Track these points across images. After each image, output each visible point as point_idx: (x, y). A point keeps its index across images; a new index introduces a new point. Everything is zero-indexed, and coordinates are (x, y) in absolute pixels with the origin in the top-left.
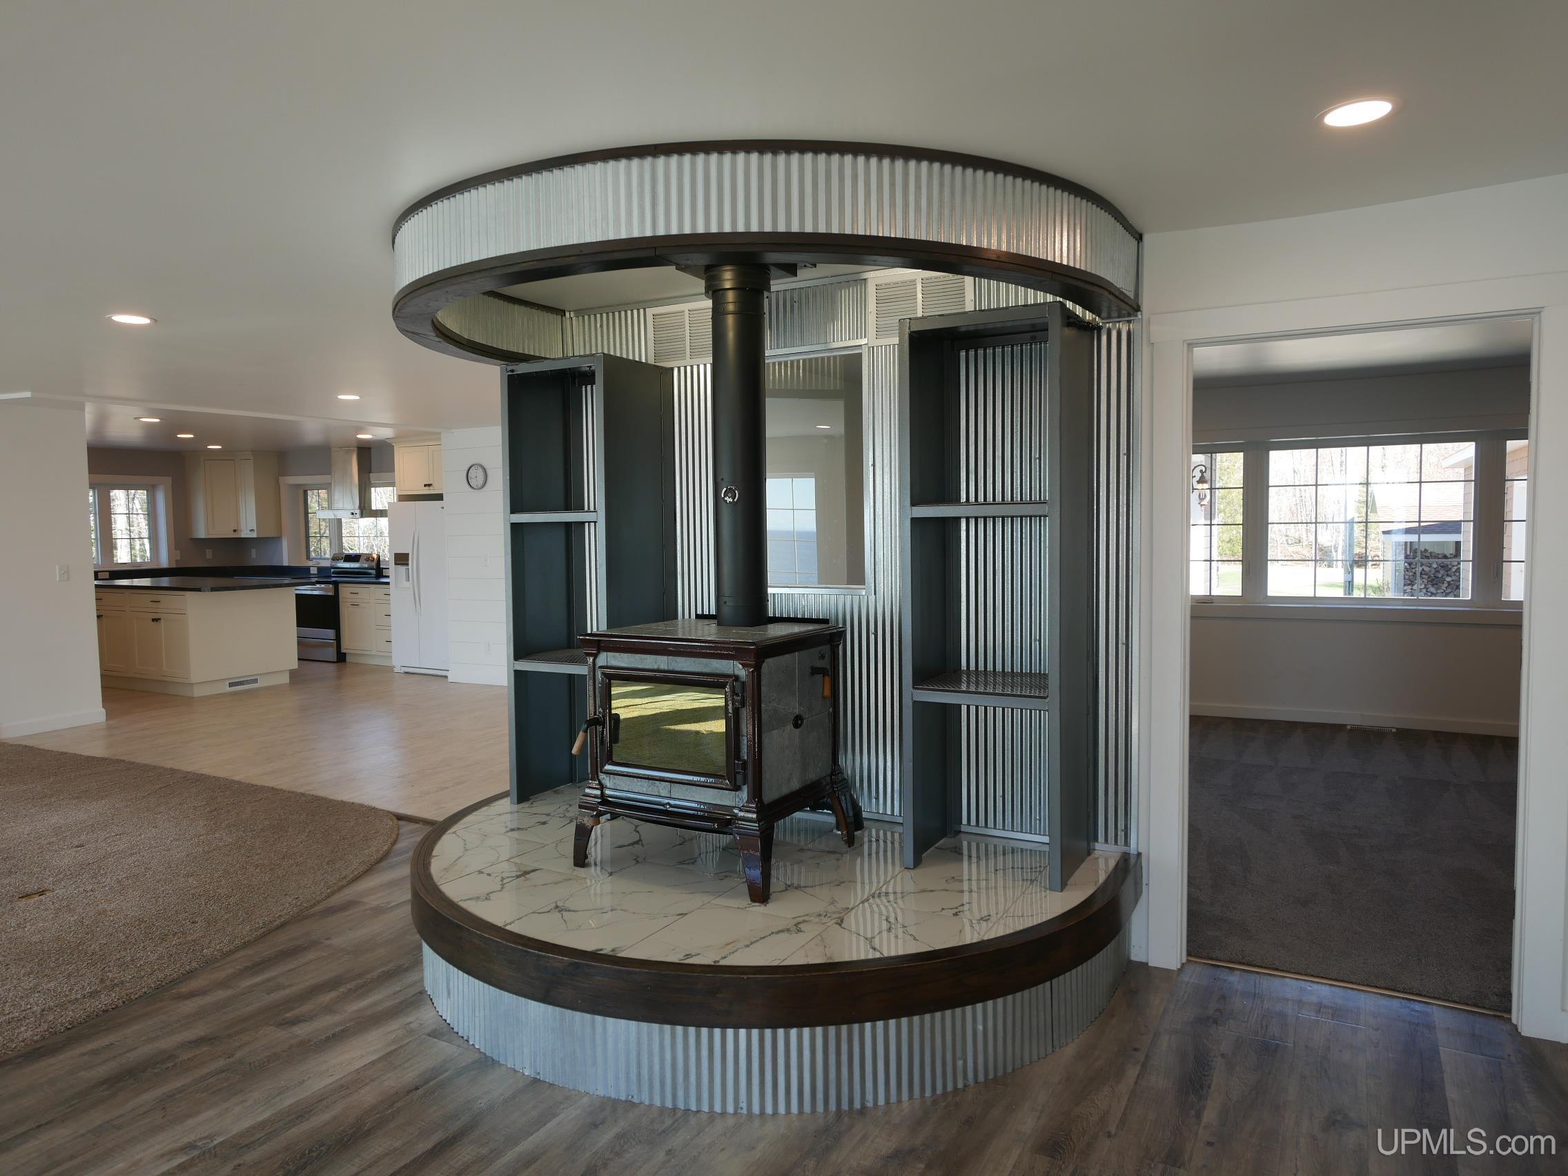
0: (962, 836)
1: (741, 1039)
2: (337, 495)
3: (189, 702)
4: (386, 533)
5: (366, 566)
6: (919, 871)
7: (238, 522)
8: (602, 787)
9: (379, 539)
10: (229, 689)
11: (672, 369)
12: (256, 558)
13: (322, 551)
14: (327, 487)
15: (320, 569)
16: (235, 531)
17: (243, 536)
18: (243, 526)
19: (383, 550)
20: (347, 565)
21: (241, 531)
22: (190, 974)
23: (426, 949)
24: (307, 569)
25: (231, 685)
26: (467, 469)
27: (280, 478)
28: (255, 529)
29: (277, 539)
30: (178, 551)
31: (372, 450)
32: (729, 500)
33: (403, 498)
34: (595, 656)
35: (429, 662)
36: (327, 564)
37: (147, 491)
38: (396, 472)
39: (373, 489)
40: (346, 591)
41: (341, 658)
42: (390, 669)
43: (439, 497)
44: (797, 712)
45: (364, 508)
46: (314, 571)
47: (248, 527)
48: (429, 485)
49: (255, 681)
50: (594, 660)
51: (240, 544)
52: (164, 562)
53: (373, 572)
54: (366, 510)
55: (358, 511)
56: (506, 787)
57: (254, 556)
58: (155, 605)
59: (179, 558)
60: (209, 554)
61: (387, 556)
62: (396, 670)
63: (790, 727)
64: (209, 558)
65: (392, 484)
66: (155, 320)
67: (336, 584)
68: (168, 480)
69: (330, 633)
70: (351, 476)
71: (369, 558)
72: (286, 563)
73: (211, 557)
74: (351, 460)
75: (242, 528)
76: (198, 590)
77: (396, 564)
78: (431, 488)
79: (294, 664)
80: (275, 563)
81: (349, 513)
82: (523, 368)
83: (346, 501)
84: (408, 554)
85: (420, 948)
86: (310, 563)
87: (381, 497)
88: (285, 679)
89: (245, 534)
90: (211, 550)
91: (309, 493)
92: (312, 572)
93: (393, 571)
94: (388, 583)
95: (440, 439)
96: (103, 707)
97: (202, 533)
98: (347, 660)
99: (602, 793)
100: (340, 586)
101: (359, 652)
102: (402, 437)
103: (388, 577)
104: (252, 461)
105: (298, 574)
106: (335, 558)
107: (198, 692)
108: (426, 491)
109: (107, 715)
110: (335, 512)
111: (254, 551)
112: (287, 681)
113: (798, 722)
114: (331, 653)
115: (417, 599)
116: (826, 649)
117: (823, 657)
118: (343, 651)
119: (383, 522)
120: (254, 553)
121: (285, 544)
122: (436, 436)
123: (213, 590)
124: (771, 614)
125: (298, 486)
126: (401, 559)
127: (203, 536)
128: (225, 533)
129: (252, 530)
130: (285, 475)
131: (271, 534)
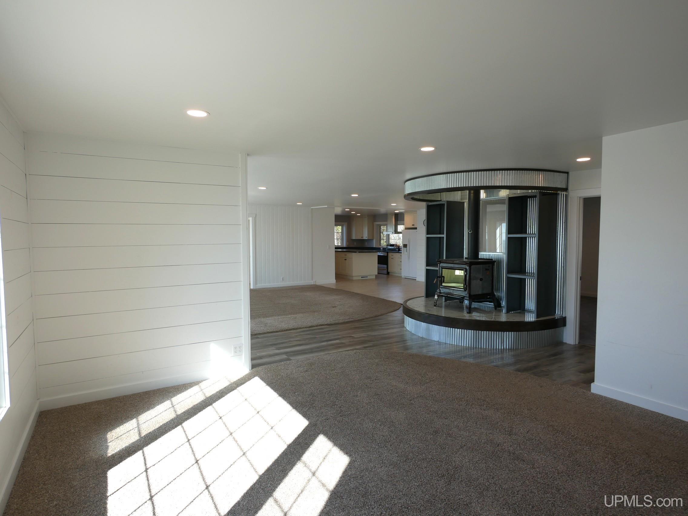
0: (525, 311)
1: (458, 331)
2: (389, 228)
3: (352, 281)
4: (402, 239)
5: (395, 248)
6: (507, 314)
8: (440, 290)
9: (399, 240)
10: (361, 278)
11: (464, 202)
12: (367, 245)
13: (383, 243)
14: (386, 225)
15: (383, 248)
16: (362, 237)
17: (364, 239)
18: (364, 236)
19: (400, 243)
20: (390, 247)
22: (363, 319)
23: (405, 316)
24: (380, 248)
25: (362, 277)
26: (423, 221)
27: (374, 223)
29: (373, 240)
30: (348, 243)
31: (399, 215)
32: (470, 233)
33: (406, 229)
34: (440, 264)
35: (411, 275)
36: (385, 247)
37: (342, 226)
38: (405, 221)
39: (398, 226)
40: (390, 255)
41: (388, 273)
42: (401, 277)
43: (416, 228)
44: (481, 278)
45: (396, 231)
46: (382, 249)
47: (365, 237)
48: (413, 225)
49: (367, 277)
50: (439, 265)
51: (362, 241)
52: (345, 246)
53: (397, 250)
54: (396, 232)
55: (394, 232)
56: (424, 295)
58: (345, 256)
60: (355, 243)
61: (401, 245)
62: (402, 277)
63: (479, 280)
64: (355, 245)
65: (403, 224)
66: (359, 195)
67: (387, 252)
68: (347, 223)
69: (385, 266)
70: (393, 223)
71: (396, 245)
72: (374, 247)
74: (393, 218)
76: (356, 252)
77: (404, 247)
79: (377, 274)
80: (372, 247)
81: (392, 232)
82: (430, 204)
83: (391, 229)
84: (407, 244)
85: (404, 316)
86: (381, 247)
87: (401, 228)
88: (374, 277)
89: (365, 238)
91: (382, 227)
93: (403, 249)
94: (401, 253)
95: (417, 212)
96: (335, 279)
97: (354, 238)
98: (390, 274)
99: (440, 291)
100: (389, 253)
101: (392, 272)
102: (407, 212)
103: (401, 251)
104: (368, 218)
105: (378, 249)
106: (387, 245)
107: (355, 278)
108: (413, 227)
109: (336, 281)
110: (388, 232)
111: (366, 243)
112: (375, 278)
113: (481, 280)
114: (385, 272)
115: (409, 257)
116: (491, 265)
117: (489, 267)
118: (389, 271)
119: (401, 235)
121: (374, 241)
122: (416, 211)
123: (359, 252)
124: (479, 258)
125: (378, 225)
126: (405, 246)
127: (354, 239)
128: (359, 238)
129: (366, 237)
130: (376, 222)
131: (371, 238)
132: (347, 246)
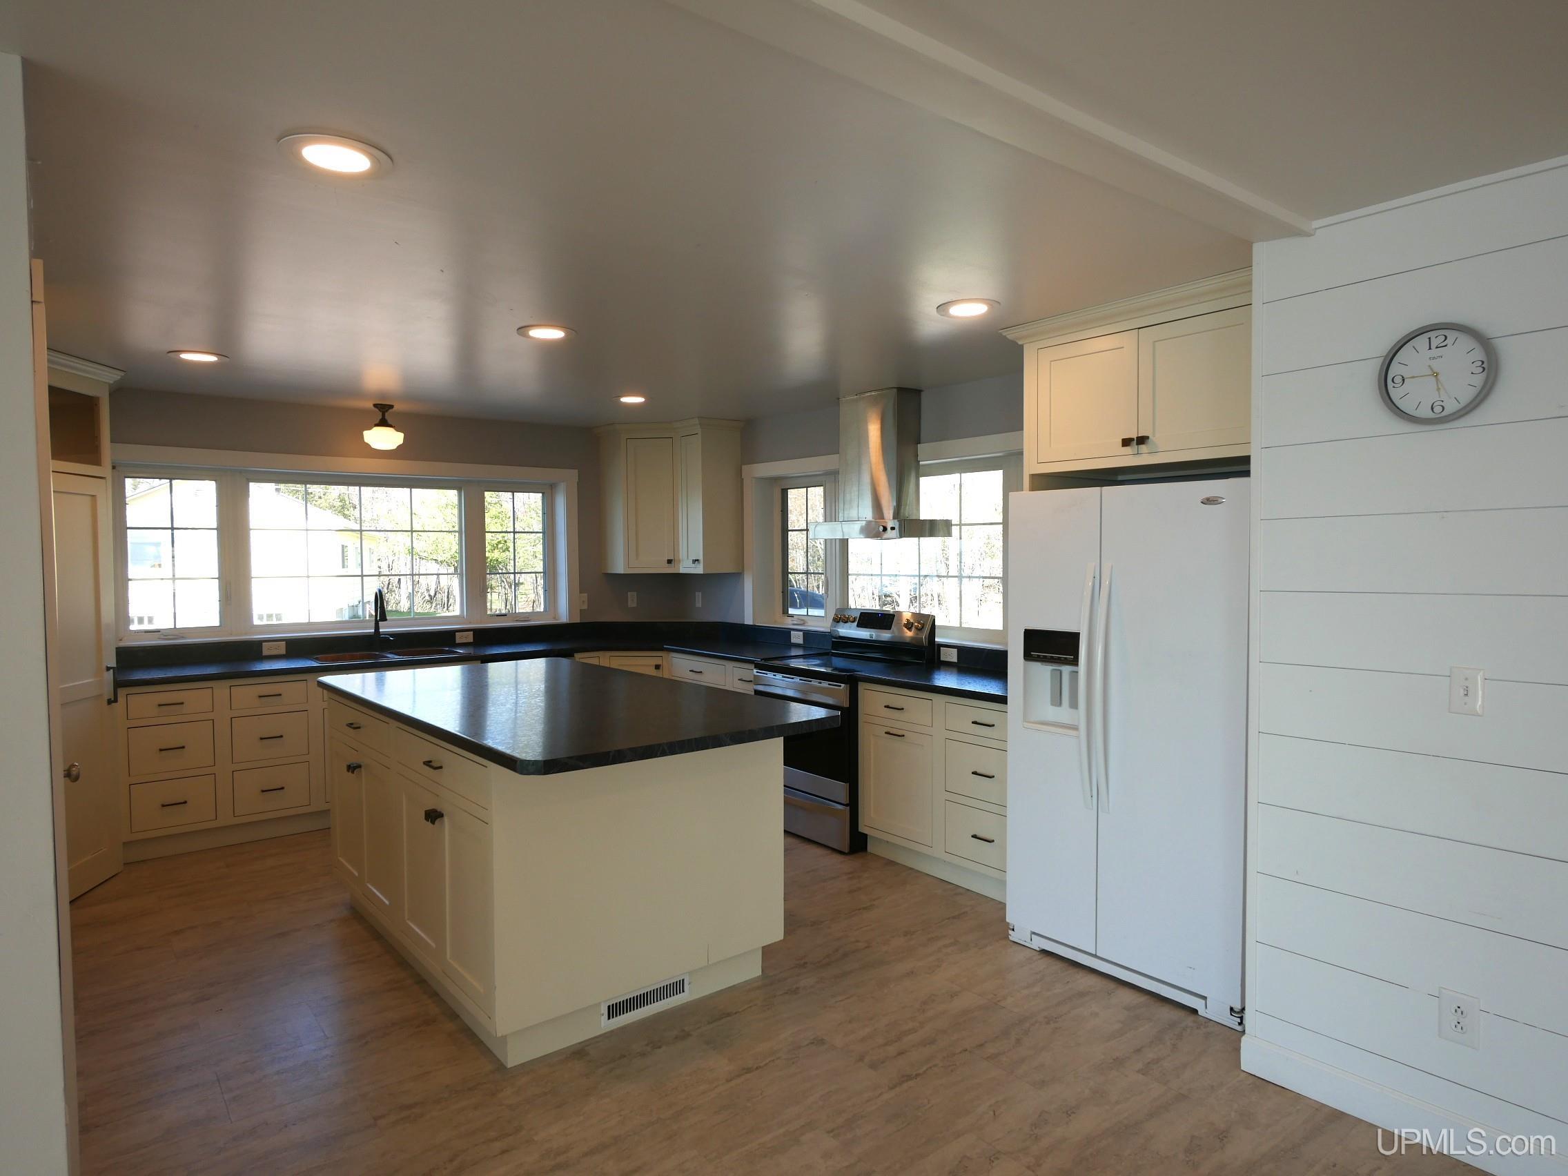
2: (845, 498)
5: (907, 639)
7: (675, 546)
10: (606, 1026)
12: (703, 610)
15: (807, 634)
16: (669, 562)
17: (682, 571)
18: (682, 554)
20: (864, 634)
21: (679, 561)
24: (788, 637)
25: (614, 1011)
27: (745, 468)
28: (701, 558)
29: (737, 576)
30: (585, 595)
37: (543, 493)
40: (874, 700)
41: (858, 843)
45: (904, 518)
46: (797, 638)
47: (691, 555)
48: (1142, 440)
51: (678, 583)
52: (563, 615)
54: (906, 522)
57: (699, 604)
59: (585, 607)
60: (632, 600)
61: (996, 633)
62: (1014, 936)
64: (631, 608)
67: (849, 678)
68: (573, 474)
69: (839, 789)
72: (749, 621)
73: (634, 605)
75: (681, 557)
77: (1026, 657)
78: (1143, 448)
80: (731, 619)
81: (868, 528)
83: (867, 503)
84: (1078, 634)
86: (788, 623)
89: (686, 567)
90: (635, 594)
91: (792, 494)
92: (794, 640)
97: (619, 566)
98: (870, 848)
100: (862, 687)
101: (901, 842)
104: (699, 436)
108: (1128, 458)
110: (845, 526)
111: (699, 595)
115: (1099, 765)
118: (862, 829)
120: (699, 600)
121: (748, 586)
125: (775, 480)
126: (1051, 644)
127: (622, 572)
128: (652, 564)
129: (696, 561)
130: (752, 461)
131: (727, 568)
132: (577, 620)
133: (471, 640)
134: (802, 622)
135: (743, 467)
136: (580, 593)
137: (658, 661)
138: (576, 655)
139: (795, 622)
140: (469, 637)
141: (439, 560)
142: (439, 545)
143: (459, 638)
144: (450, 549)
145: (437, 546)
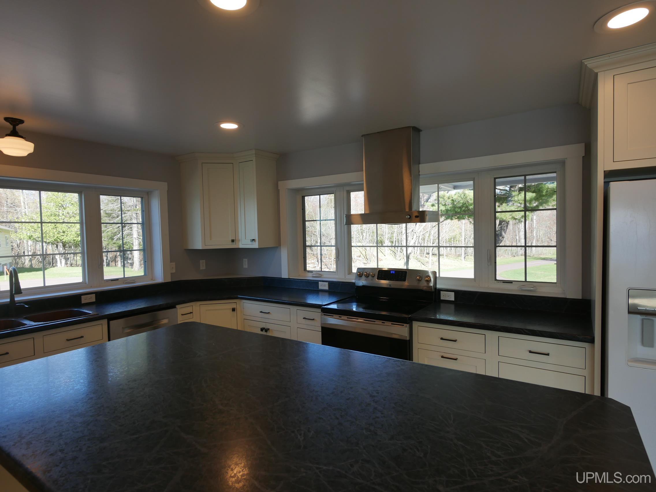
7: (236, 231)
12: (249, 269)
16: (233, 241)
17: (241, 246)
18: (241, 236)
21: (239, 240)
27: (280, 183)
28: (257, 239)
29: (276, 248)
30: (174, 263)
37: (142, 198)
40: (431, 336)
46: (324, 286)
47: (248, 237)
52: (159, 277)
57: (245, 266)
59: (174, 271)
60: (203, 265)
64: (202, 271)
68: (164, 185)
72: (285, 275)
73: (204, 268)
75: (240, 238)
89: (244, 244)
90: (204, 261)
91: (308, 198)
92: (321, 288)
97: (198, 244)
100: (416, 324)
104: (254, 162)
111: (245, 261)
120: (245, 264)
121: (283, 254)
125: (296, 191)
127: (200, 248)
129: (252, 240)
130: (286, 178)
131: (270, 244)
132: (169, 280)
133: (94, 300)
134: (320, 276)
135: (279, 182)
136: (171, 262)
137: (234, 306)
138: (177, 306)
139: (314, 276)
140: (92, 298)
141: (48, 241)
142: (47, 235)
143: (84, 300)
144: (54, 236)
145: (46, 235)
